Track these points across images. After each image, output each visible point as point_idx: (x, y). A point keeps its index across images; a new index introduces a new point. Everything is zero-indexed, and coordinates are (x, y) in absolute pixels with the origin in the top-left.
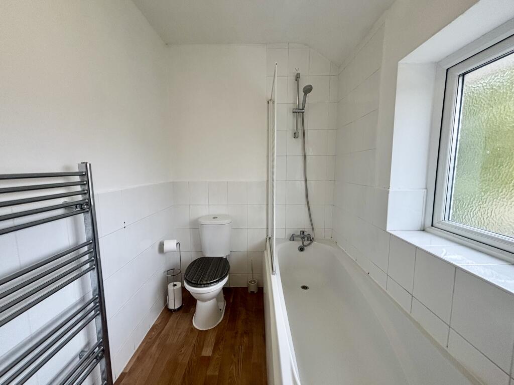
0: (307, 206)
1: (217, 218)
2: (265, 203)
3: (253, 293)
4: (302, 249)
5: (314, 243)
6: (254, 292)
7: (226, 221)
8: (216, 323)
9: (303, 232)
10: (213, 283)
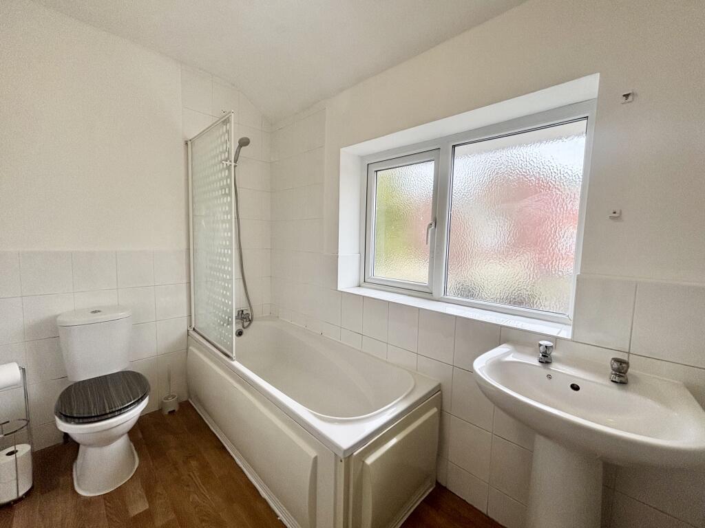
0: (241, 281)
1: (99, 311)
2: (185, 281)
3: (172, 412)
4: (240, 334)
5: (254, 323)
6: (174, 411)
7: (121, 315)
8: (129, 474)
9: (243, 311)
10: (131, 405)
